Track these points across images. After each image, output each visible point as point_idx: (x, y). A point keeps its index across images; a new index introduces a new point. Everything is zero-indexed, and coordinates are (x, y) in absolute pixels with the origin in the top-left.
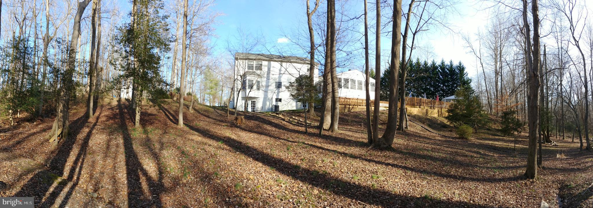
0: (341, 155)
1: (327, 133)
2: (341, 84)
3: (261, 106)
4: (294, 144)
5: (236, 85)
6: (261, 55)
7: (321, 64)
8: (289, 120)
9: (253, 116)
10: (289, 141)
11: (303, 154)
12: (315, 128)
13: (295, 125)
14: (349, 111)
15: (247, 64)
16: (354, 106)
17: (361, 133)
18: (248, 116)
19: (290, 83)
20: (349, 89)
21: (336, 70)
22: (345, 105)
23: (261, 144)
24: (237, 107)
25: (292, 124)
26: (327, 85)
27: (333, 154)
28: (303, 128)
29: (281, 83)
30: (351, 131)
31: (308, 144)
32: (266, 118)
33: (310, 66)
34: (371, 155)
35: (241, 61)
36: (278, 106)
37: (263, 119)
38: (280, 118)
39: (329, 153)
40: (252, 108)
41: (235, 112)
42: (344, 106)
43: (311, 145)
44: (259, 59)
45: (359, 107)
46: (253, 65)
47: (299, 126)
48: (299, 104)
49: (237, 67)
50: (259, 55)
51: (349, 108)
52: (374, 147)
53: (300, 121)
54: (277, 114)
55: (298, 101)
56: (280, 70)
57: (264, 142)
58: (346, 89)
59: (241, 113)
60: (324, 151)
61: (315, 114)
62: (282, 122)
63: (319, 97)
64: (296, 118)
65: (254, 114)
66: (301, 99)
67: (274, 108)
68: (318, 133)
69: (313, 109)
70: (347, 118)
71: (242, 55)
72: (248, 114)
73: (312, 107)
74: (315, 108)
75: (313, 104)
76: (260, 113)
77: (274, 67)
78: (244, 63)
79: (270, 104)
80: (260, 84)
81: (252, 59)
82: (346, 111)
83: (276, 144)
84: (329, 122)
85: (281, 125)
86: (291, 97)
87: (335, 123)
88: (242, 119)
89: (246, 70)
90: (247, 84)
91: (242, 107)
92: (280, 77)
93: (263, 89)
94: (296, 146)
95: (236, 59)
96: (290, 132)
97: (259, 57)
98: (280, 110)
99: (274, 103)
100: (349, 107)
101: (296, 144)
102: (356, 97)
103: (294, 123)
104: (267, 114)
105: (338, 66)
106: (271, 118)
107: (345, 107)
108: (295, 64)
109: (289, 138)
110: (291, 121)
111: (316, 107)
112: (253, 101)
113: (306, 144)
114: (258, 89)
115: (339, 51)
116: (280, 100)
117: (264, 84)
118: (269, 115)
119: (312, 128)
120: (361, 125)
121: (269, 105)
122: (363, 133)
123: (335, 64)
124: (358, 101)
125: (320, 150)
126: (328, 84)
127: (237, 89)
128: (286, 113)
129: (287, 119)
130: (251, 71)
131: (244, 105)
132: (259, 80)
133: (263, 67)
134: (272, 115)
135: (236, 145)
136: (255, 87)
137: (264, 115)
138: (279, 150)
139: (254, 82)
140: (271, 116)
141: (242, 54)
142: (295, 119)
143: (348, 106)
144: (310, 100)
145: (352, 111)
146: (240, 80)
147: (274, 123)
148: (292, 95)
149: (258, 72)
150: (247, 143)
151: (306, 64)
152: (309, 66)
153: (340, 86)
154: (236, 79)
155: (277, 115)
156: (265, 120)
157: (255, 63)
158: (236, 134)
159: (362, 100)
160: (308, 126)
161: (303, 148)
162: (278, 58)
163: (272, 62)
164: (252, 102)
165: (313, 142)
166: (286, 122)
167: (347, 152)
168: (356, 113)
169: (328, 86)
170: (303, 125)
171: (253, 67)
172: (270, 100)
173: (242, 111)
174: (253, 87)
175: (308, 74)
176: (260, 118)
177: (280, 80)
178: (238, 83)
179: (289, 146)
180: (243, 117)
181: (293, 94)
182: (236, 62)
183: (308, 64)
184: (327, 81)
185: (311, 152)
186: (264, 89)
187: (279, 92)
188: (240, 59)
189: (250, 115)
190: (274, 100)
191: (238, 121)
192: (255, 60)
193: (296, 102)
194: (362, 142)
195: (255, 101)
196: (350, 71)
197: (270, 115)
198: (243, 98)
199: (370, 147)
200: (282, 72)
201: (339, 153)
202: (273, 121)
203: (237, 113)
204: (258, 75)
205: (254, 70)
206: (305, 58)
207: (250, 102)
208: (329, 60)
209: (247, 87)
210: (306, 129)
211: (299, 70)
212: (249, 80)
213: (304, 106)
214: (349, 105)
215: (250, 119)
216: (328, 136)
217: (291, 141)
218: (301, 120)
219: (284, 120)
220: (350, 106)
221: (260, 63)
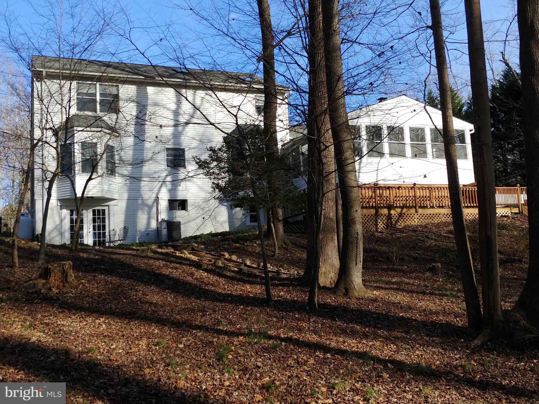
0: (386, 366)
1: (330, 300)
2: (359, 144)
3: (122, 226)
4: (236, 339)
5: (38, 160)
6: (116, 68)
7: (298, 90)
8: (214, 265)
9: (102, 260)
10: (220, 332)
11: (267, 368)
12: (294, 285)
13: (232, 278)
14: (390, 224)
15: (74, 94)
16: (405, 210)
17: (440, 295)
18: (85, 259)
19: (212, 150)
20: (387, 156)
21: (344, 104)
22: (377, 208)
23: (133, 350)
24: (47, 234)
25: (225, 277)
26: (320, 151)
27: (360, 365)
28: (258, 287)
29: (183, 150)
30: (403, 290)
31: (278, 337)
32: (142, 263)
33: (263, 99)
34: (483, 365)
35: (53, 85)
36: (178, 225)
37: (130, 266)
38: (187, 259)
39: (345, 362)
40: (95, 234)
41: (38, 252)
42: (373, 211)
43: (289, 340)
44: (111, 79)
45: (420, 211)
46: (95, 95)
47: (245, 282)
48: (239, 212)
49: (41, 100)
50: (108, 65)
51: (389, 217)
52: (490, 340)
53: (246, 265)
54: (175, 248)
55: (236, 206)
56: (176, 113)
57: (143, 343)
58: (376, 160)
59: (59, 252)
60: (329, 355)
61: (288, 242)
62: (192, 274)
63: (296, 188)
64: (234, 257)
65: (104, 252)
66: (243, 198)
67: (165, 232)
68: (303, 302)
69: (281, 227)
70: (384, 249)
71: (57, 65)
72: (85, 255)
73: (279, 221)
74: (286, 222)
75: (280, 212)
76: (120, 247)
77: (156, 104)
78: (66, 90)
79: (149, 218)
80: (117, 157)
81: (91, 78)
82: (381, 225)
83: (181, 346)
84: (333, 266)
85: (190, 284)
86: (217, 193)
87: (352, 265)
88: (65, 274)
89: (74, 111)
90: (78, 157)
91: (61, 234)
92: (176, 136)
93: (126, 173)
94: (242, 344)
95: (38, 76)
96: (221, 301)
97: (112, 73)
98: (183, 236)
99: (163, 216)
100: (390, 215)
101: (241, 338)
102: (409, 182)
103: (228, 274)
104: (143, 251)
105: (347, 93)
106: (157, 263)
107: (377, 215)
108: (222, 95)
109: (219, 323)
110: (220, 268)
111: (290, 220)
112: (99, 211)
113: (270, 337)
114: (111, 171)
115: (349, 44)
116: (183, 205)
117: (128, 154)
118: (150, 254)
119: (283, 285)
120: (433, 270)
121: (149, 223)
122: (446, 295)
123: (342, 87)
124: (418, 195)
125: (318, 353)
126: (323, 147)
127: (44, 172)
128: (203, 244)
129: (207, 258)
130: (90, 113)
131: (67, 224)
132: (110, 143)
133: (121, 103)
134: (162, 253)
135: (52, 362)
136: (102, 166)
137: (135, 253)
138: (194, 361)
139: (100, 149)
140: (157, 256)
141: (58, 59)
142: (230, 260)
143: (385, 211)
144: (272, 201)
145: (401, 225)
146: (55, 145)
147: (167, 277)
148: (217, 186)
149: (109, 119)
150: (90, 350)
151: (253, 92)
152: (262, 97)
153: (358, 152)
154: (39, 140)
155: (178, 254)
156: (140, 270)
157: (98, 90)
158: (47, 324)
159: (439, 188)
160: (273, 278)
161: (265, 349)
162: (171, 76)
163: (150, 90)
164: (94, 214)
165: (291, 329)
166: (206, 270)
167: (401, 357)
168: (414, 231)
169: (324, 153)
170: (256, 276)
171: (95, 101)
172: (150, 208)
173: (63, 246)
174: (97, 164)
175: (259, 121)
176: (123, 265)
177: (179, 144)
178: (46, 153)
179: (221, 346)
180: (68, 264)
181: (222, 183)
182: (37, 85)
183: (258, 91)
184: (319, 137)
185: (291, 362)
186: (127, 170)
187: (175, 182)
188: (51, 77)
189: (92, 256)
190: (164, 204)
191: (52, 279)
192: (99, 79)
193: (231, 208)
194: (448, 325)
195: (104, 211)
196: (383, 103)
197: (155, 252)
198: (64, 203)
199: (477, 342)
200: (183, 119)
201: (377, 360)
202: (166, 271)
203: (46, 255)
204: (110, 128)
205: (99, 113)
206: (251, 76)
207: (88, 216)
208: (323, 77)
209: (78, 167)
210: (267, 291)
211: (234, 111)
212: (84, 145)
213: (254, 219)
214: (390, 207)
215: (95, 271)
216: (336, 308)
217: (226, 333)
218: (248, 263)
219: (198, 265)
220: (392, 212)
221: (113, 91)
